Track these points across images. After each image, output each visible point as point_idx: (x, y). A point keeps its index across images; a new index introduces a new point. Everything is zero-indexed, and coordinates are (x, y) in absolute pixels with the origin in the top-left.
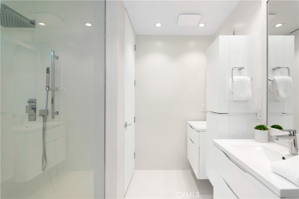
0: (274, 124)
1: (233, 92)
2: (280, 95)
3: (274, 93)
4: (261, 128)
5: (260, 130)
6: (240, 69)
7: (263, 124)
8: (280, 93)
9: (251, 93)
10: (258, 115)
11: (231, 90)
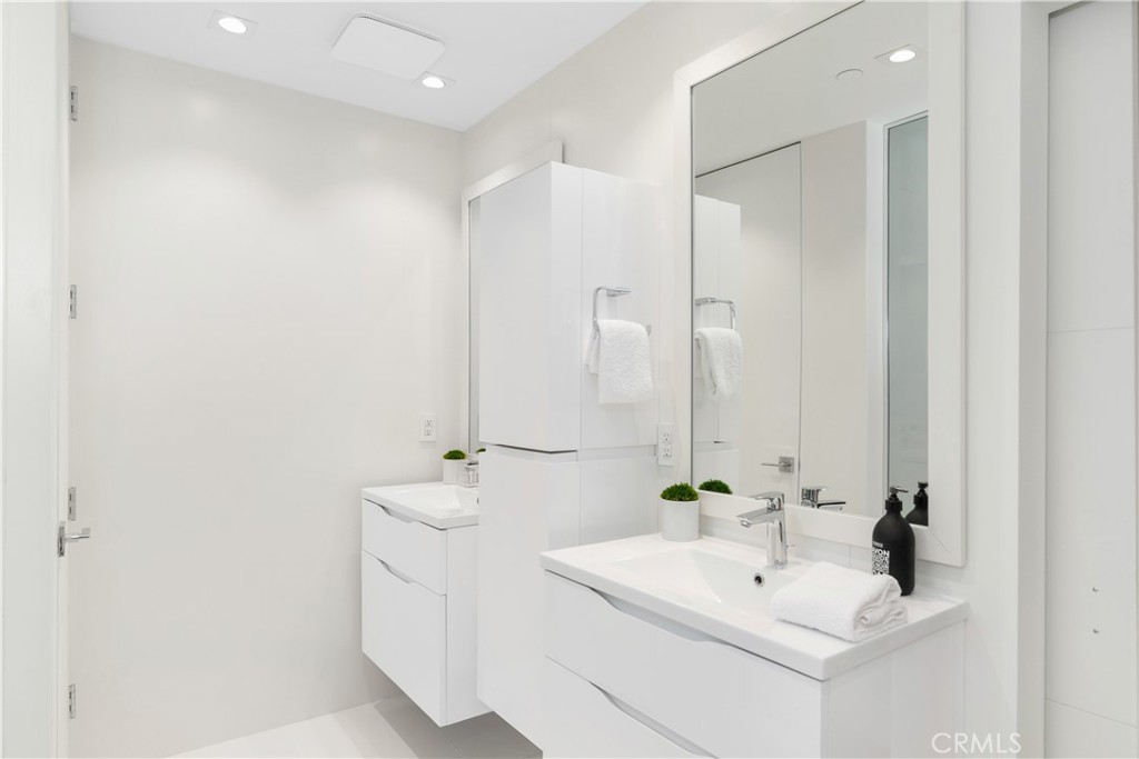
0: (707, 480)
1: (596, 376)
2: (719, 386)
3: (703, 379)
4: (680, 493)
5: (681, 500)
6: (612, 294)
7: (684, 482)
8: (719, 380)
9: (650, 378)
10: (661, 453)
11: (588, 366)
